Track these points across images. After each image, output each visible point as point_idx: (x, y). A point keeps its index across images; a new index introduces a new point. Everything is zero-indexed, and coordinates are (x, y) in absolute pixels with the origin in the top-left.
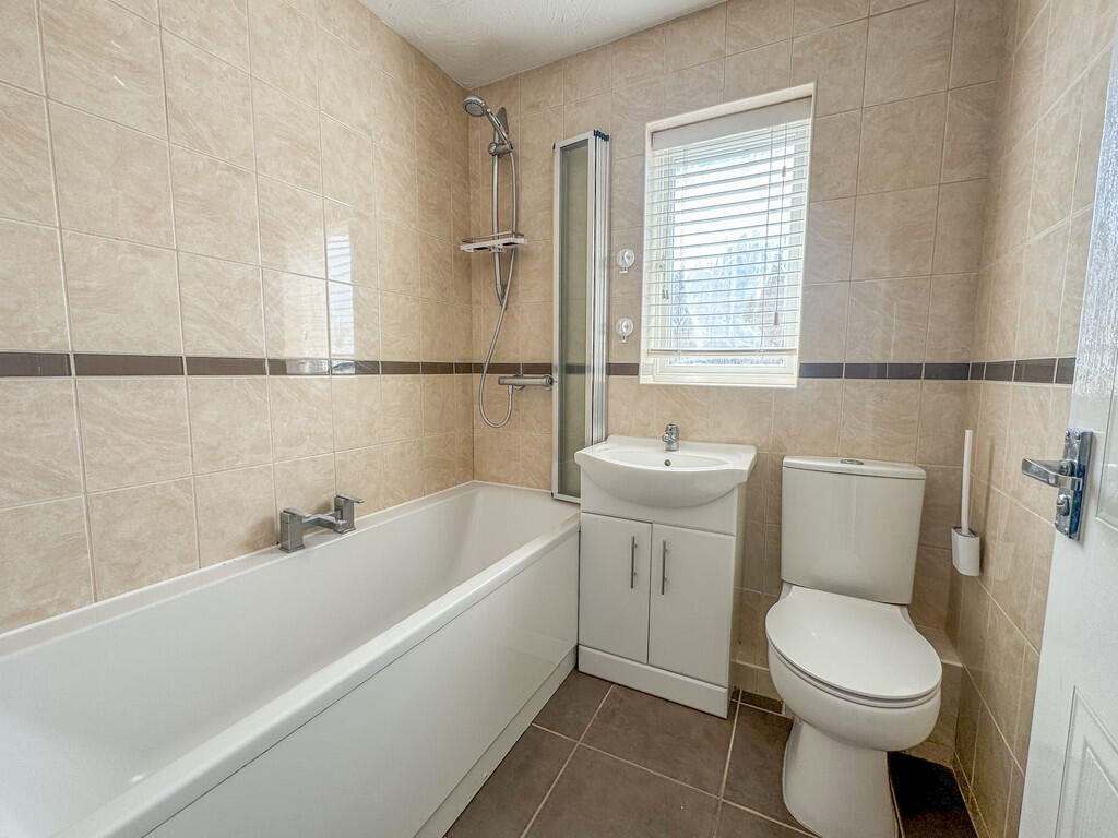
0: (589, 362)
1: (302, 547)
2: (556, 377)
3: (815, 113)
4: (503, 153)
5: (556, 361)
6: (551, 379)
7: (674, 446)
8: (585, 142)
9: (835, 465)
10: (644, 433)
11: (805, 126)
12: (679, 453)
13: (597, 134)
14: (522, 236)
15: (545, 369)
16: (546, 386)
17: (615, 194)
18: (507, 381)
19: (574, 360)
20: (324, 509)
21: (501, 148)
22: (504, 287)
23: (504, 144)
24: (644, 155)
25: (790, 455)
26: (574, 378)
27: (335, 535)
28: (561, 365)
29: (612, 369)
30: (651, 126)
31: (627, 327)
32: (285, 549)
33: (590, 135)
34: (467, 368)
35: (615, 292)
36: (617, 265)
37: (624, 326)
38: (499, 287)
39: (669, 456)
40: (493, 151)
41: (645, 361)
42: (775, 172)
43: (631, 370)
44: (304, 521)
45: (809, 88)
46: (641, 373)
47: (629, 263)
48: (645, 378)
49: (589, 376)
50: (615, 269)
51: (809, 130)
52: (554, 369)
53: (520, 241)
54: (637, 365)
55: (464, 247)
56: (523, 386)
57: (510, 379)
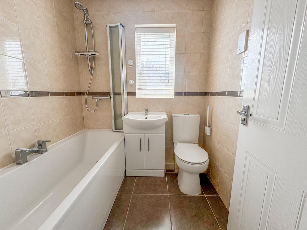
0: (122, 92)
1: (27, 161)
2: (112, 96)
3: (176, 32)
4: (88, 24)
5: (112, 91)
6: (110, 97)
7: (147, 114)
8: (118, 26)
9: (183, 115)
10: (138, 111)
11: (174, 35)
12: (148, 115)
13: (121, 25)
14: (97, 52)
15: (109, 94)
16: (109, 99)
17: (127, 44)
18: (95, 98)
19: (117, 91)
20: (34, 146)
21: (87, 22)
22: (92, 68)
23: (89, 21)
24: (134, 34)
25: (174, 114)
26: (117, 96)
27: (40, 154)
28: (113, 93)
29: (128, 94)
30: (136, 26)
31: (132, 82)
32: (19, 164)
33: (119, 24)
34: (79, 94)
35: (128, 72)
36: (128, 64)
37: (131, 82)
38: (90, 68)
39: (146, 116)
40: (84, 22)
41: (137, 92)
42: (167, 45)
43: (134, 94)
44: (27, 151)
45: (175, 25)
46: (136, 95)
47: (132, 64)
48: (137, 96)
49: (122, 96)
50: (128, 66)
51: (175, 36)
52: (111, 94)
53: (97, 54)
54: (135, 93)
55: (76, 54)
56: (100, 99)
57: (96, 97)
